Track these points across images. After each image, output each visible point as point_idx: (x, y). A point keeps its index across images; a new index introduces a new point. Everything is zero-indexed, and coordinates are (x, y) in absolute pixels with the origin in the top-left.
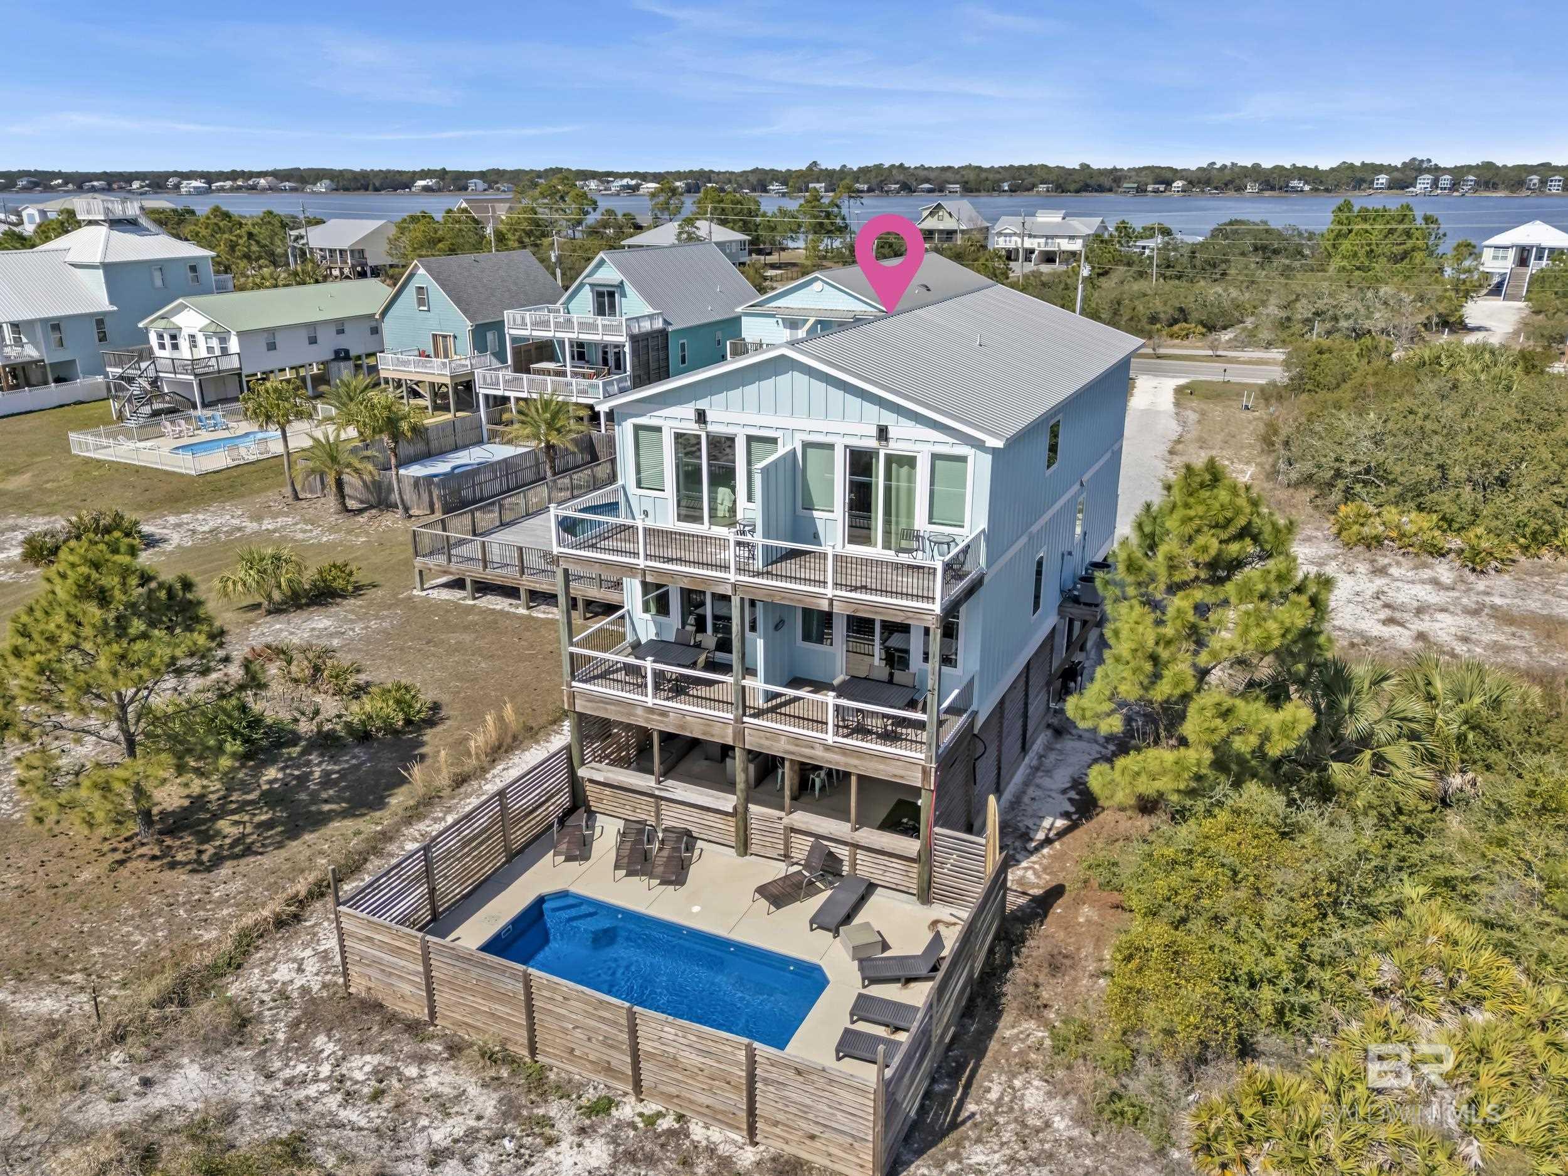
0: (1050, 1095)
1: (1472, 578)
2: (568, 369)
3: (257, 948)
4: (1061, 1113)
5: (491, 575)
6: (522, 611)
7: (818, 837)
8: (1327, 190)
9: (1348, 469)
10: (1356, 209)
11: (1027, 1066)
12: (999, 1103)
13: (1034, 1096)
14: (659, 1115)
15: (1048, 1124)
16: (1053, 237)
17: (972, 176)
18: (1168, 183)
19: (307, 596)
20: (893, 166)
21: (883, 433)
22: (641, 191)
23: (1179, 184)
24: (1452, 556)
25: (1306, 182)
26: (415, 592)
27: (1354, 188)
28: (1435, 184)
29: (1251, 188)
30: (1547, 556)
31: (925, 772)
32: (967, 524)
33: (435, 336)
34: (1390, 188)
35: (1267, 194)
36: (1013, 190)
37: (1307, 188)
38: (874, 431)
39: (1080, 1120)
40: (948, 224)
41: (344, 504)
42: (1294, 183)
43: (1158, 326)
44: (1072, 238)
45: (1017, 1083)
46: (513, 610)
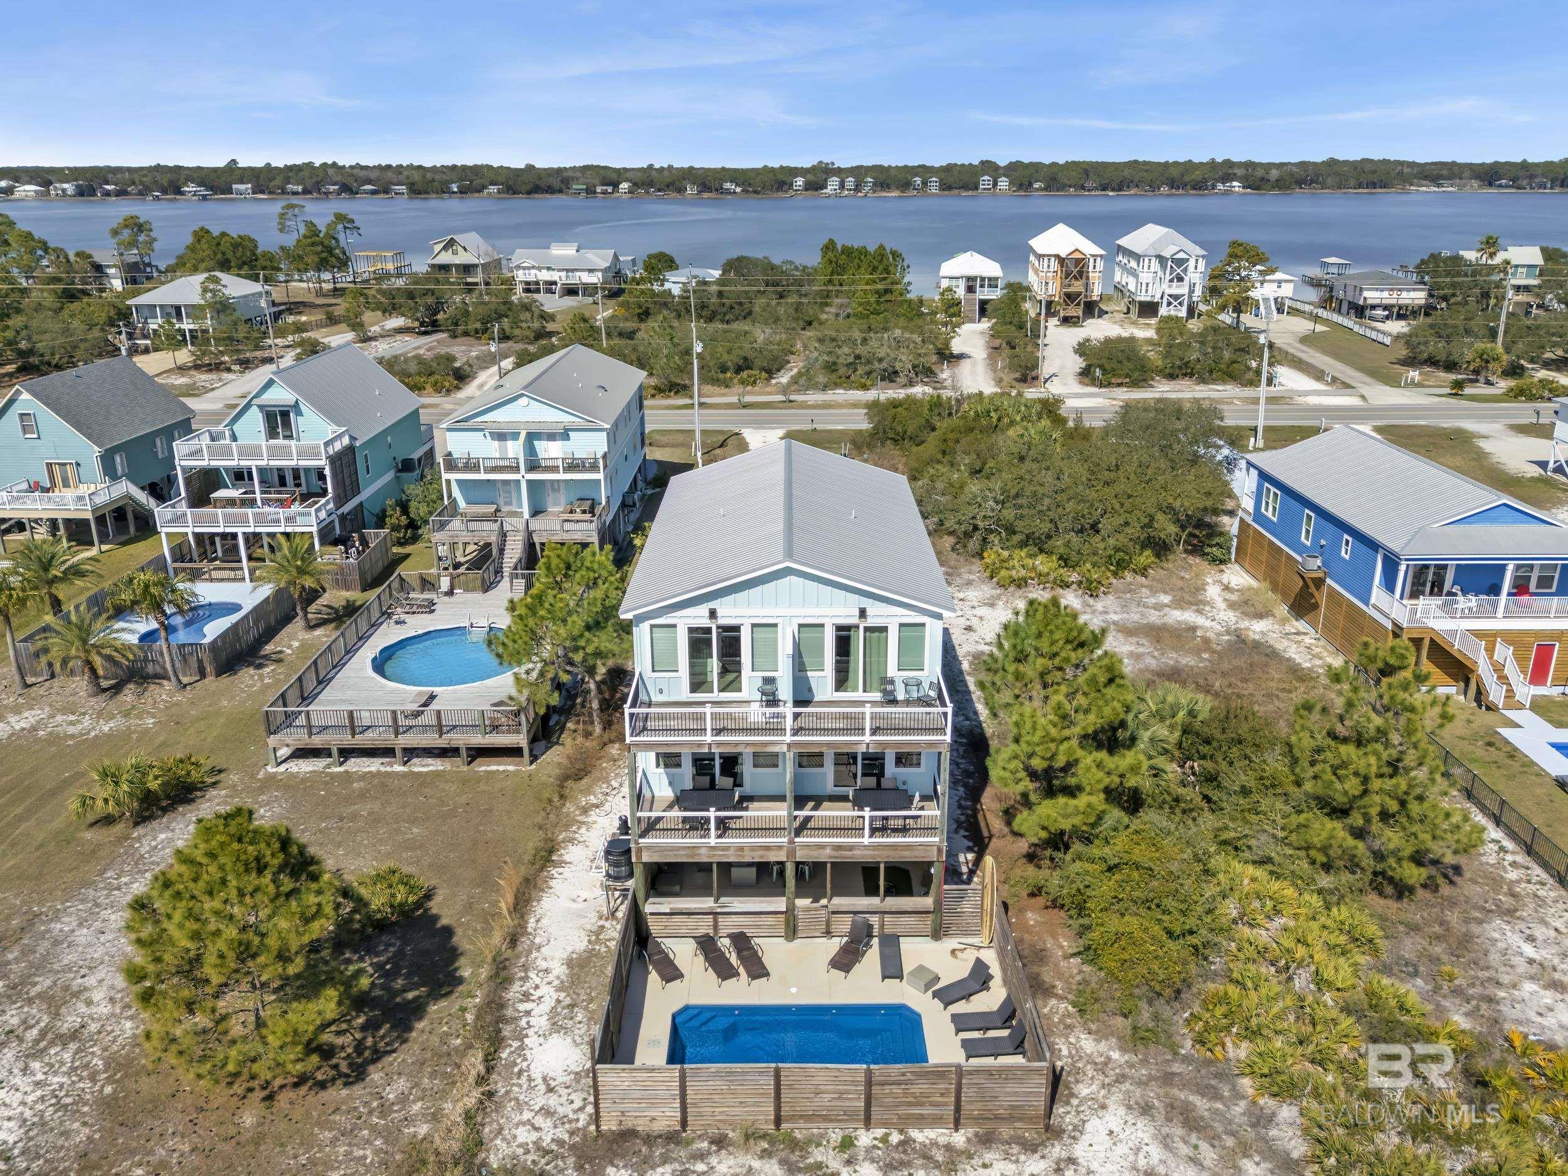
0: (1098, 1041)
1: (1091, 601)
2: (258, 496)
3: (483, 1125)
4: (1111, 1048)
5: (361, 740)
6: (398, 768)
7: (855, 913)
8: (756, 192)
9: (981, 524)
10: (839, 247)
11: (1070, 1027)
12: (1071, 1056)
13: (1088, 1044)
14: (887, 1135)
15: (1109, 1059)
16: (573, 271)
17: (416, 177)
18: (616, 185)
19: (168, 797)
20: (324, 165)
21: (863, 613)
22: (17, 195)
23: (624, 186)
24: (1074, 586)
25: (737, 185)
26: (270, 769)
27: (778, 190)
28: (842, 186)
29: (691, 190)
30: (1129, 576)
31: (939, 850)
32: (926, 667)
33: (49, 465)
34: (806, 189)
35: (706, 195)
36: (463, 191)
37: (738, 190)
38: (857, 613)
39: (1123, 1050)
40: (463, 258)
41: (98, 685)
42: (727, 185)
43: (729, 375)
44: (591, 271)
45: (1072, 1040)
46: (388, 769)
